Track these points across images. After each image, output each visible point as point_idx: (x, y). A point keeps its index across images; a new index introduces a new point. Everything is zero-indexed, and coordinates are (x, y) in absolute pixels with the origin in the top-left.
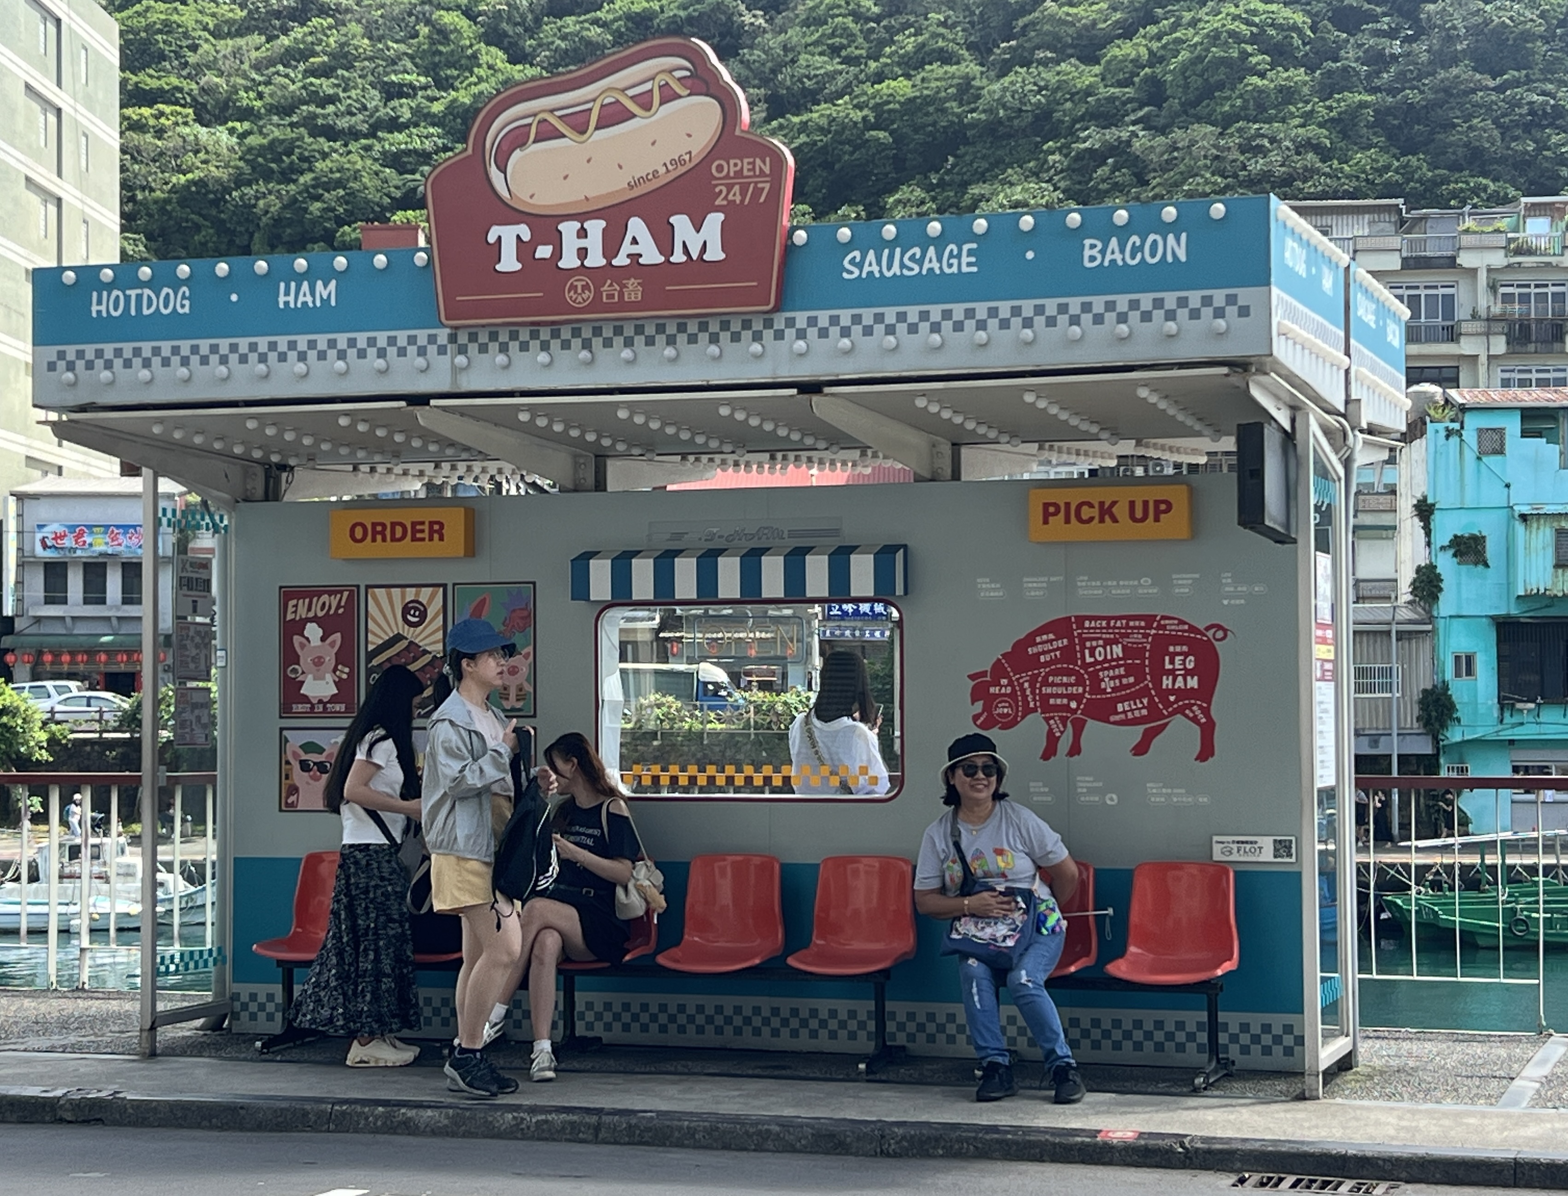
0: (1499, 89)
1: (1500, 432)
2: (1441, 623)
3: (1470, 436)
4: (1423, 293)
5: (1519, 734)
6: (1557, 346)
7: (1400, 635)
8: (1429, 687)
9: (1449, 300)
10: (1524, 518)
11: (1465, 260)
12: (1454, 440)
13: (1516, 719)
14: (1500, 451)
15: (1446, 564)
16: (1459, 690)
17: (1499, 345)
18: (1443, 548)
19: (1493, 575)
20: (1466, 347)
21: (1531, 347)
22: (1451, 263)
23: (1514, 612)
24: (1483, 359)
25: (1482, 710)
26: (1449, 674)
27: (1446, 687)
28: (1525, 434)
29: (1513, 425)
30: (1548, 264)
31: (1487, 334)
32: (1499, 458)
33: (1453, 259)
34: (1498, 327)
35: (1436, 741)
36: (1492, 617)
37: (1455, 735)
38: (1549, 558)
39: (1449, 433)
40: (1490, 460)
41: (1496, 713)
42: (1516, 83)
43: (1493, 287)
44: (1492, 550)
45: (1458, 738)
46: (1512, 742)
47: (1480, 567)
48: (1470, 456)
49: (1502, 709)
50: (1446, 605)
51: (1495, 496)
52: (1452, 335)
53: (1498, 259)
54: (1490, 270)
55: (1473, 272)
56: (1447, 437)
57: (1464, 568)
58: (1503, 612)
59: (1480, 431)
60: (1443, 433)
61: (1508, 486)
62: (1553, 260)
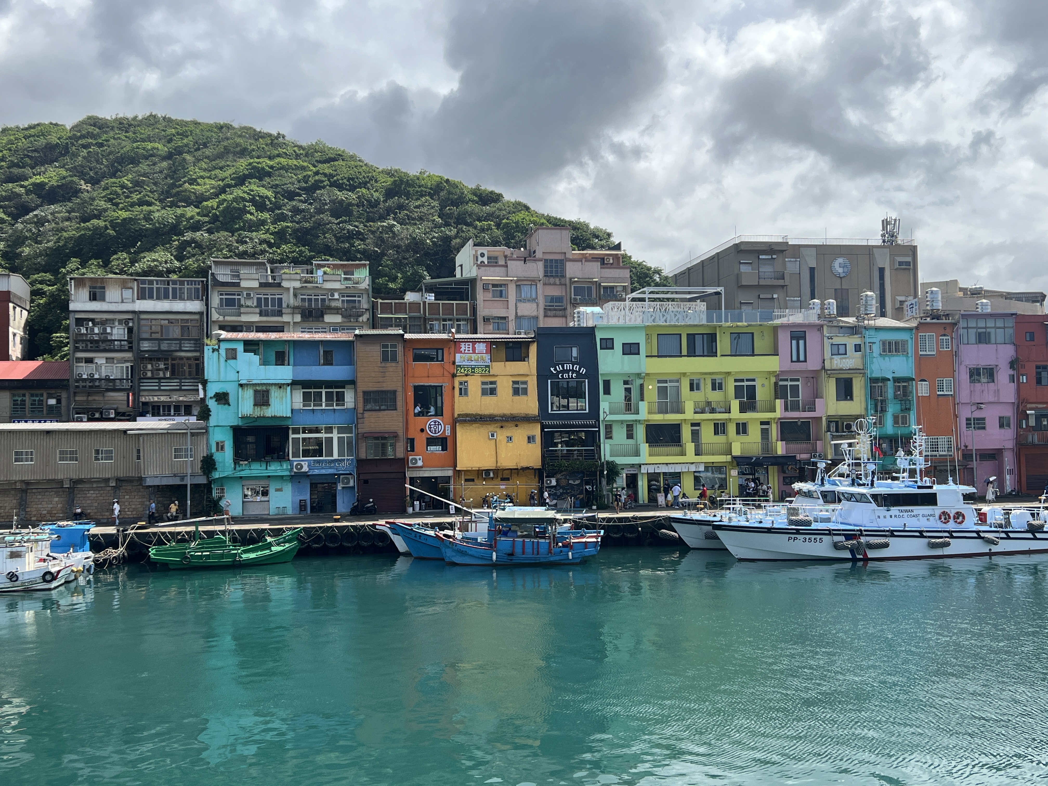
0: (339, 224)
1: (235, 350)
2: (211, 429)
3: (223, 352)
4: (270, 297)
5: (243, 474)
6: (321, 319)
7: (193, 435)
8: (205, 455)
9: (280, 300)
10: (241, 385)
11: (285, 284)
12: (216, 353)
13: (241, 468)
14: (235, 358)
15: (212, 404)
16: (218, 457)
17: (298, 318)
18: (211, 398)
19: (232, 409)
20: (286, 318)
21: (311, 319)
22: (279, 285)
23: (240, 424)
24: (292, 323)
25: (227, 465)
26: (214, 449)
27: (212, 455)
28: (245, 351)
29: (240, 348)
30: (317, 287)
31: (293, 314)
32: (234, 361)
33: (280, 284)
34: (297, 311)
35: (208, 477)
36: (231, 427)
37: (216, 475)
38: (251, 402)
39: (214, 350)
40: (231, 362)
41: (233, 466)
42: (345, 222)
43: (295, 295)
44: (231, 399)
45: (217, 476)
46: (241, 477)
47: (226, 406)
48: (222, 359)
49: (235, 464)
50: (213, 421)
51: (233, 377)
52: (280, 314)
53: (297, 284)
54: (294, 289)
55: (288, 289)
56: (213, 352)
57: (220, 406)
58: (236, 424)
59: (227, 350)
60: (211, 350)
61: (238, 372)
62: (319, 285)
